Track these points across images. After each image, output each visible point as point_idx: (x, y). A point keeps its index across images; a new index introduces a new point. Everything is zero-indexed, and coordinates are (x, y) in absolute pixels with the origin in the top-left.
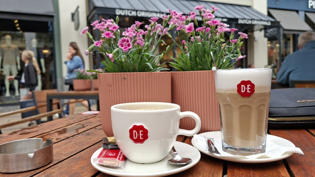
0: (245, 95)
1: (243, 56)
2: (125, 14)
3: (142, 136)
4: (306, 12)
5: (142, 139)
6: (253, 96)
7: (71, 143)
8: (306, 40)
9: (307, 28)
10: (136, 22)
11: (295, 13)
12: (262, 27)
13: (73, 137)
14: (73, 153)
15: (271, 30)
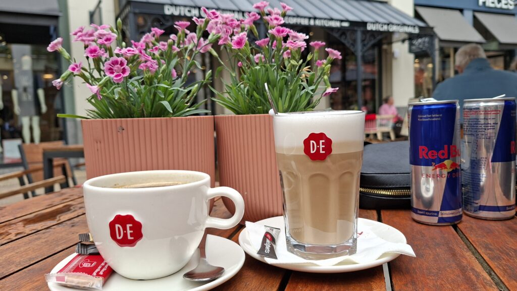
0: (317, 157)
1: (333, 89)
2: (180, 14)
3: (131, 233)
4: (474, 11)
5: (132, 238)
6: (328, 159)
7: (38, 242)
8: (472, 57)
9: (477, 37)
10: (152, 29)
11: (457, 13)
12: (406, 36)
13: (48, 230)
14: (32, 261)
15: (420, 40)
